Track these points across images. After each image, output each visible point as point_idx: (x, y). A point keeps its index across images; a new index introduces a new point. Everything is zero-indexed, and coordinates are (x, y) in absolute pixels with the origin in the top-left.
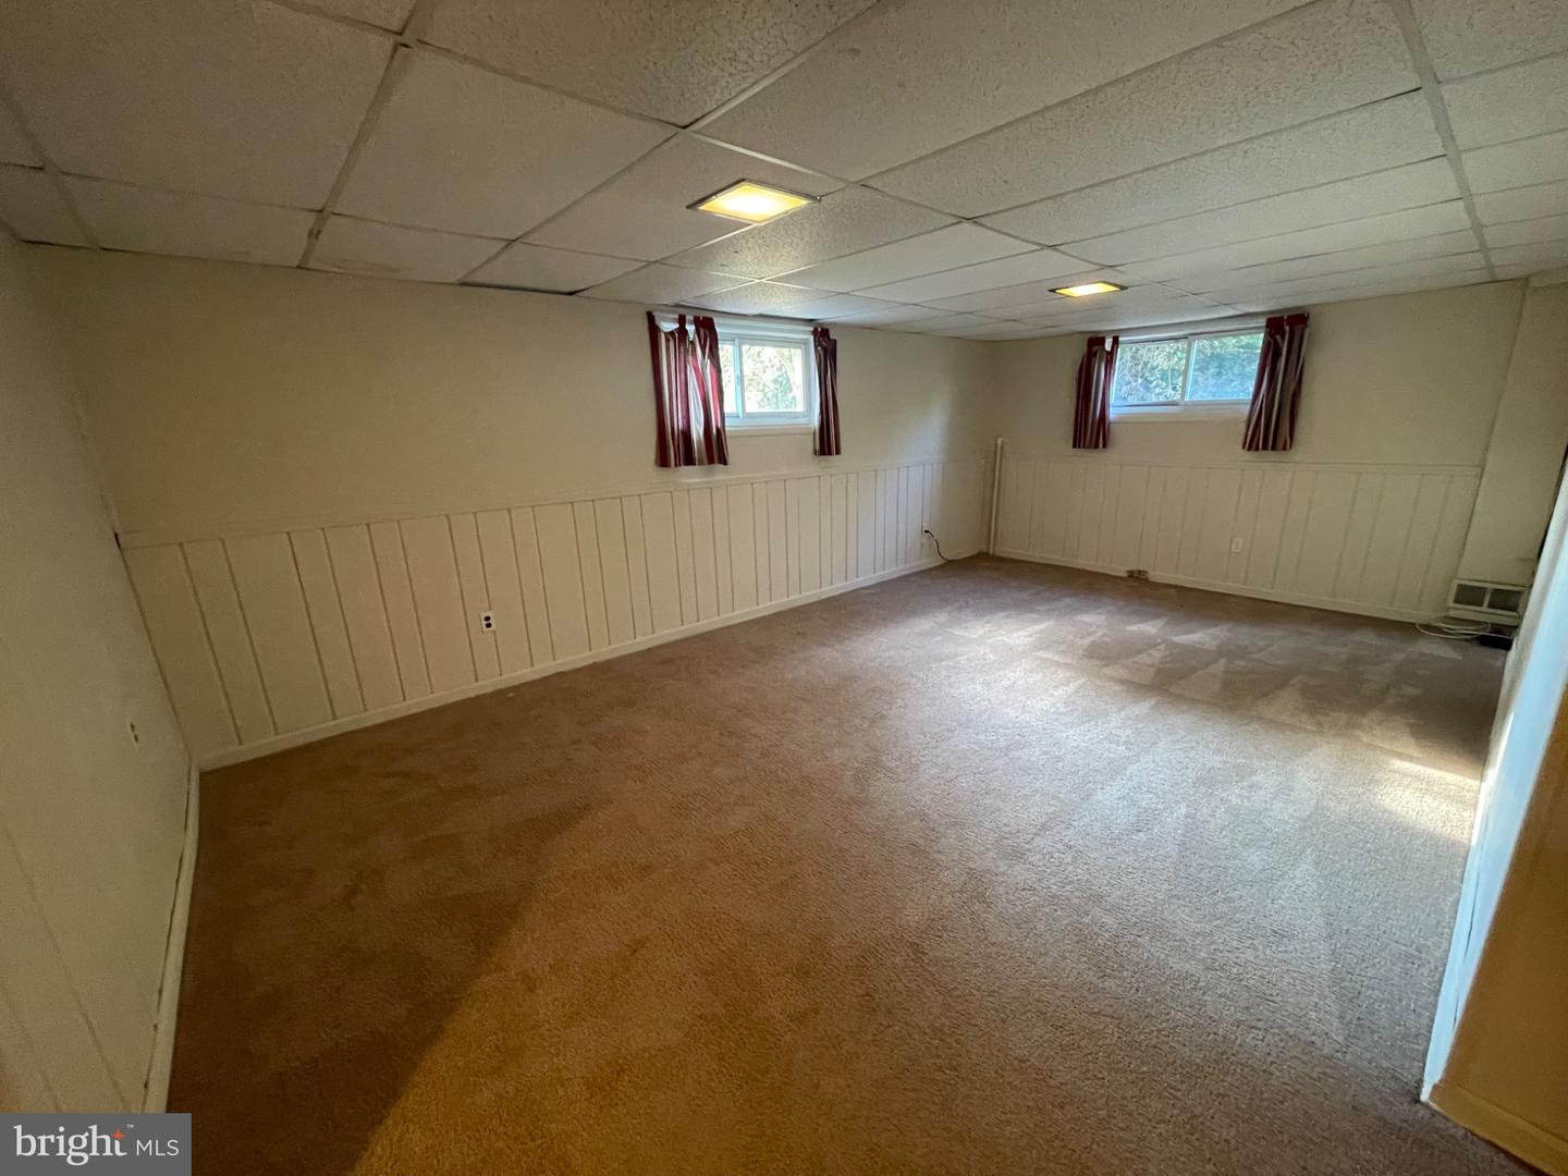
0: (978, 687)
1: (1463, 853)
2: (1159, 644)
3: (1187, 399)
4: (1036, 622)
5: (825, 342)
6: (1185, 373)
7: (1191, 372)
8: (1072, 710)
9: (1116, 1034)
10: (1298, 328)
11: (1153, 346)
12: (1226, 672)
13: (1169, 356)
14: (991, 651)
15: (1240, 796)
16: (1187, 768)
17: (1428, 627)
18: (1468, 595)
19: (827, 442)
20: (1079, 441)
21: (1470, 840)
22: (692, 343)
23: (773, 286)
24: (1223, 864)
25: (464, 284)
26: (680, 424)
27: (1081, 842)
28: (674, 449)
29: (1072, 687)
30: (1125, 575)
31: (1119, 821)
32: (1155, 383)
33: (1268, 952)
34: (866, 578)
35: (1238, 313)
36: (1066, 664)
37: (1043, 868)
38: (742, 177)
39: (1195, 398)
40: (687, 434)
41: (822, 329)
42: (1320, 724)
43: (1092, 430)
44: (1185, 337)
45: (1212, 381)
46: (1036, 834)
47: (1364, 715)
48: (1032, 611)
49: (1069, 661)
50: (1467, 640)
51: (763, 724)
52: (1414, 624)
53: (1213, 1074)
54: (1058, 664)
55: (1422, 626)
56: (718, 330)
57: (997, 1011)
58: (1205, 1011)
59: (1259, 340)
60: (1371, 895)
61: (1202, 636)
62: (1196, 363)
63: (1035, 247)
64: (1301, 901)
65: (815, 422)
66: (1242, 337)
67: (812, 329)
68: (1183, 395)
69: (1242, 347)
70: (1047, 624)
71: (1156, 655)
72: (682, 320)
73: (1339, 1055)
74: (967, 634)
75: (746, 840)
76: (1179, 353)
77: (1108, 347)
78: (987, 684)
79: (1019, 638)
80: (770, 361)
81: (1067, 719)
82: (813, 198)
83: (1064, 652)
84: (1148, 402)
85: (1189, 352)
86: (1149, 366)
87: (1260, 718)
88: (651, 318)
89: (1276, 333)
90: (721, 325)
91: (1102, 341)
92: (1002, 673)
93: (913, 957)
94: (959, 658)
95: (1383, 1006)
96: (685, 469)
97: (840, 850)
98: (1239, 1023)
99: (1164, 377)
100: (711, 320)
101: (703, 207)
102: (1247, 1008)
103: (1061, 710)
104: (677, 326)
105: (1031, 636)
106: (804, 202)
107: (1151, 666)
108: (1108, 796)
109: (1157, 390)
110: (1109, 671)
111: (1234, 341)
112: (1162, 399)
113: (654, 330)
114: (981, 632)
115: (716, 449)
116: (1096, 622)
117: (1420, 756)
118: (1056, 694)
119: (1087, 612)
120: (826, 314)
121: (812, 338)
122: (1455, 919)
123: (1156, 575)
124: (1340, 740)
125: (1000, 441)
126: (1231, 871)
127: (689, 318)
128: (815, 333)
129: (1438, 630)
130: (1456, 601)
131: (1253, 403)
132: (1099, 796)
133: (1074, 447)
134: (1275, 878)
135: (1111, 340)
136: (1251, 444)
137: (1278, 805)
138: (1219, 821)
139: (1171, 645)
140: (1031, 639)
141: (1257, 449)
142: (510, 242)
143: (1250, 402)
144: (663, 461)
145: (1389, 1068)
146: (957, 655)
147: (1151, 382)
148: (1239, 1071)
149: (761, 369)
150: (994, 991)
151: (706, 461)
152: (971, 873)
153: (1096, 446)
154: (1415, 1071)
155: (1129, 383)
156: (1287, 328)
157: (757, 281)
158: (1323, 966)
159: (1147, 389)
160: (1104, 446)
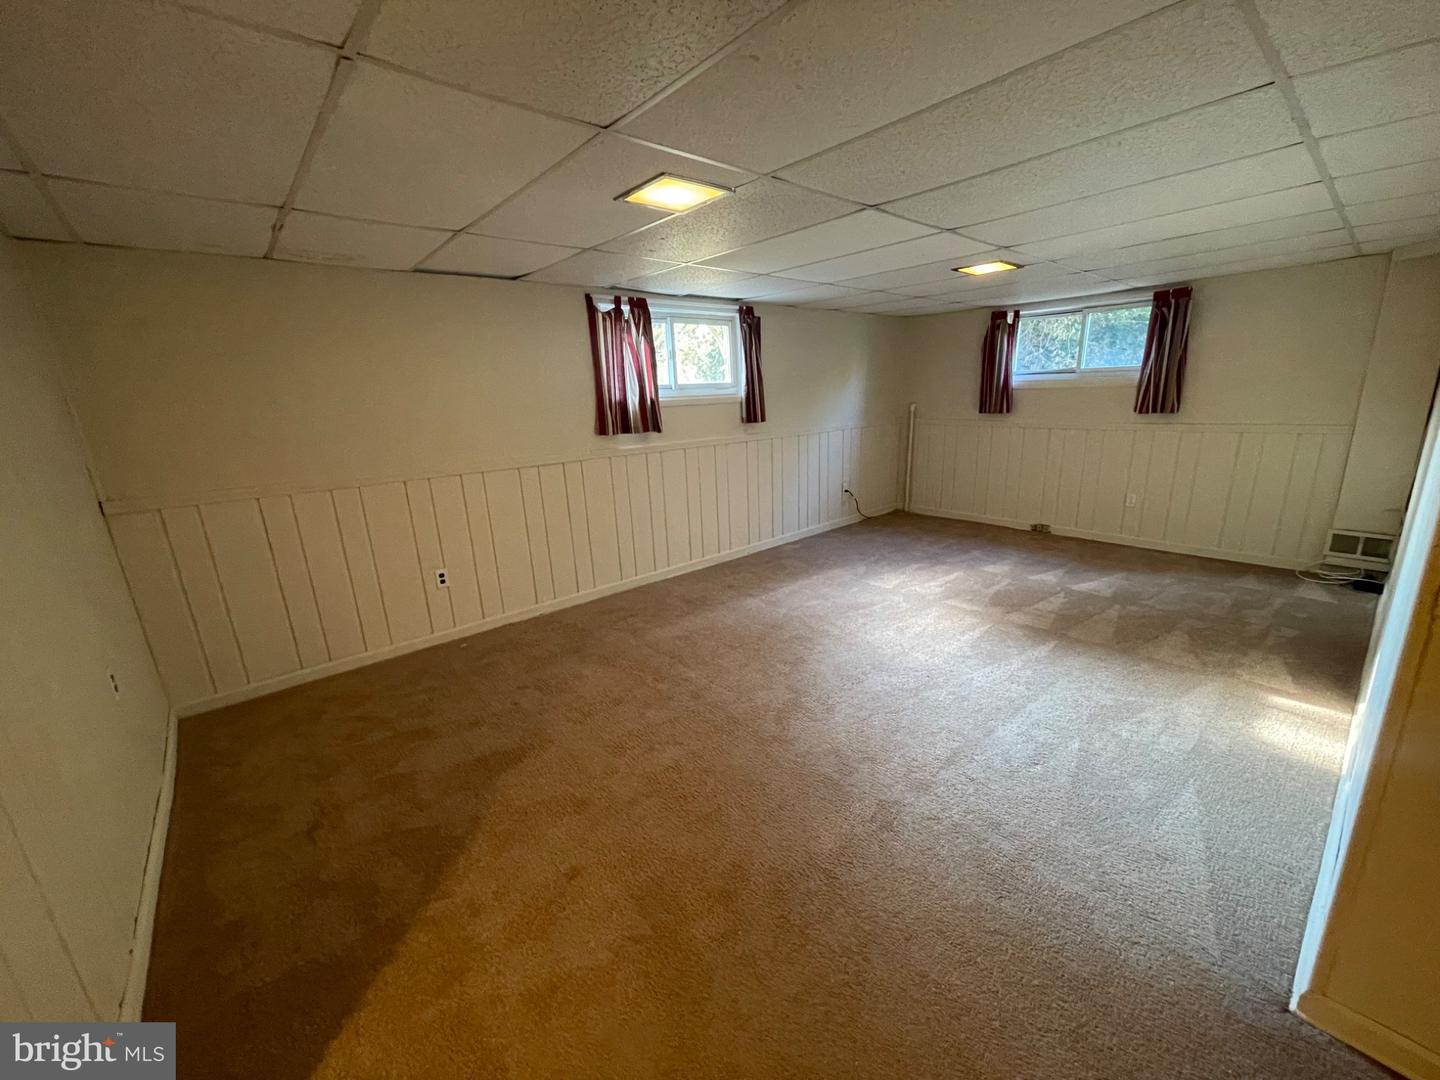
0: (891, 633)
1: (1334, 781)
2: (1059, 592)
3: (1083, 367)
4: (947, 573)
5: (750, 319)
6: (1081, 344)
7: (1086, 342)
8: (977, 654)
9: (1010, 951)
10: (1182, 301)
11: (1053, 319)
12: (1120, 617)
13: (1068, 328)
14: (904, 601)
15: (1129, 730)
16: (1082, 706)
17: (1307, 574)
18: (1343, 543)
19: (753, 410)
20: (985, 407)
21: (1341, 769)
22: (627, 321)
23: (699, 269)
24: (1113, 793)
25: (417, 271)
26: (617, 396)
27: (983, 775)
28: (612, 419)
29: (977, 633)
30: (1029, 529)
31: (1018, 755)
32: (1055, 353)
33: (1152, 873)
34: (792, 535)
35: (1128, 287)
36: (972, 611)
37: (947, 799)
38: (662, 171)
39: (1091, 366)
40: (623, 405)
41: (747, 307)
42: (1205, 664)
43: (997, 396)
44: (1080, 311)
45: (1107, 350)
46: (941, 768)
47: (1245, 655)
48: (943, 563)
49: (976, 608)
50: (1341, 585)
51: (693, 670)
52: (1294, 571)
53: (1098, 986)
54: (966, 612)
55: (1301, 573)
56: (651, 310)
57: (902, 931)
58: (1092, 929)
59: (1147, 312)
60: (1248, 820)
61: (1097, 584)
62: (1091, 334)
63: (936, 231)
64: (1182, 827)
65: (742, 393)
66: (1135, 310)
67: (738, 307)
68: (1079, 364)
69: (1134, 319)
70: (956, 574)
71: (1057, 602)
72: (617, 301)
73: (1215, 968)
74: (883, 586)
75: (675, 776)
76: (1076, 325)
77: (1010, 320)
78: (900, 631)
79: (930, 587)
80: (704, 337)
81: (971, 662)
82: (730, 189)
83: (971, 600)
84: (1049, 369)
85: (1083, 324)
86: (1049, 337)
87: (1150, 659)
88: (589, 299)
89: (1163, 306)
90: (654, 305)
91: (1004, 315)
92: (914, 620)
93: (826, 881)
94: (875, 608)
95: (1257, 923)
96: (622, 437)
97: (761, 783)
98: (1123, 939)
99: (1063, 347)
100: (645, 300)
101: (631, 199)
102: (1131, 925)
103: (969, 654)
104: (613, 306)
105: (941, 586)
106: (719, 193)
107: (1050, 612)
108: (1008, 733)
109: (1057, 359)
110: (1014, 617)
111: (1127, 313)
112: (1061, 367)
113: (592, 310)
114: (895, 582)
115: (651, 418)
116: (1000, 571)
117: (1296, 692)
118: (962, 639)
119: (994, 563)
120: (750, 293)
121: (738, 315)
122: (1325, 842)
123: (1057, 528)
124: (1222, 679)
125: (912, 408)
126: (1120, 800)
127: (624, 299)
128: (740, 311)
129: (1316, 576)
130: (1331, 550)
131: (1144, 368)
132: (1000, 732)
133: (981, 412)
134: (1160, 806)
135: (1012, 314)
136: (1142, 408)
137: (1163, 739)
138: (1110, 755)
139: (1069, 593)
140: (940, 589)
141: (1147, 412)
142: (457, 232)
143: (1140, 368)
144: (602, 430)
145: (1260, 980)
146: (873, 604)
147: (1051, 352)
148: (1122, 983)
149: (696, 345)
150: (899, 913)
151: (641, 429)
152: (881, 804)
153: (1001, 411)
154: (1285, 984)
155: (1031, 353)
156: (1173, 301)
157: (684, 264)
158: (1203, 886)
159: (1048, 358)
160: (1008, 411)
